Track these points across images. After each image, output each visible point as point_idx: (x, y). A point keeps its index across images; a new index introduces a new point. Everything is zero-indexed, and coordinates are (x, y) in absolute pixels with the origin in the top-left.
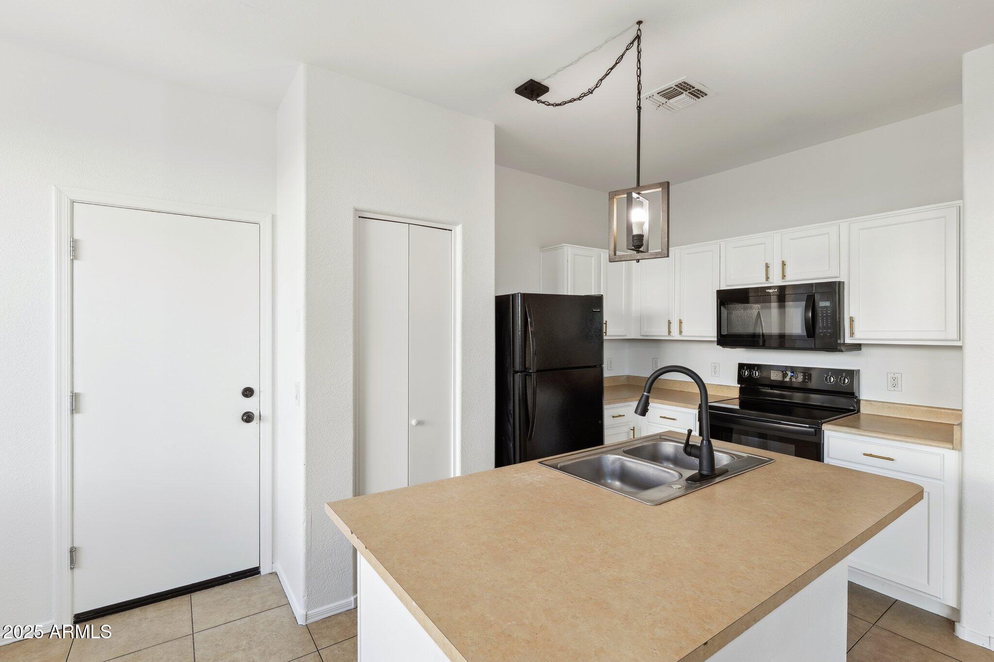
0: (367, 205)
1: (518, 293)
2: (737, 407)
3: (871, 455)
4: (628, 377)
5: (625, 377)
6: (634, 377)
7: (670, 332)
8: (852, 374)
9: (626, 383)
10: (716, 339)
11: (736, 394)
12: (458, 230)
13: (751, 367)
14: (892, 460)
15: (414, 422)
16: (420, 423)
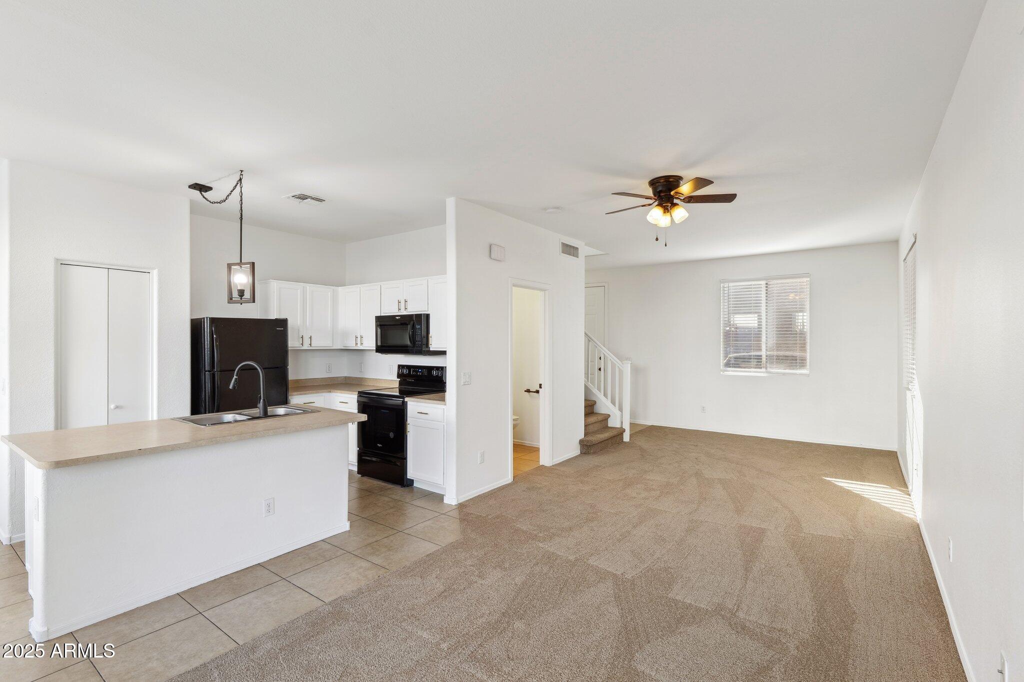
0: (65, 256)
1: (207, 318)
2: (398, 394)
3: (421, 413)
4: (346, 378)
5: (343, 378)
6: (349, 378)
7: (356, 344)
8: (442, 369)
9: (344, 382)
10: (375, 349)
11: (397, 385)
12: (155, 273)
13: (409, 367)
14: (427, 414)
15: (112, 406)
16: (117, 407)
